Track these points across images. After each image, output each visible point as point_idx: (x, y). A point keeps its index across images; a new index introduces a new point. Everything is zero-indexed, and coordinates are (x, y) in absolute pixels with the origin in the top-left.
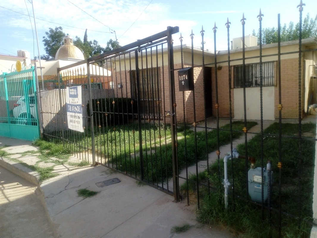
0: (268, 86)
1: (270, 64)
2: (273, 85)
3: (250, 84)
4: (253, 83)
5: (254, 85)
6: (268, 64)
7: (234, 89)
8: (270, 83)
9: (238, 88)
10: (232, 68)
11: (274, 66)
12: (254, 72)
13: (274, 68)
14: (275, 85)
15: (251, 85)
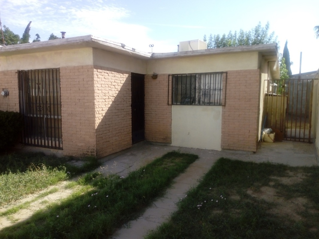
0: (215, 105)
1: (217, 75)
2: (220, 105)
3: (192, 100)
4: (195, 100)
5: (197, 103)
6: (215, 75)
7: (173, 106)
8: (217, 100)
9: (177, 105)
10: (171, 77)
11: (223, 78)
12: (197, 85)
13: (223, 81)
14: (223, 105)
15: (193, 102)
